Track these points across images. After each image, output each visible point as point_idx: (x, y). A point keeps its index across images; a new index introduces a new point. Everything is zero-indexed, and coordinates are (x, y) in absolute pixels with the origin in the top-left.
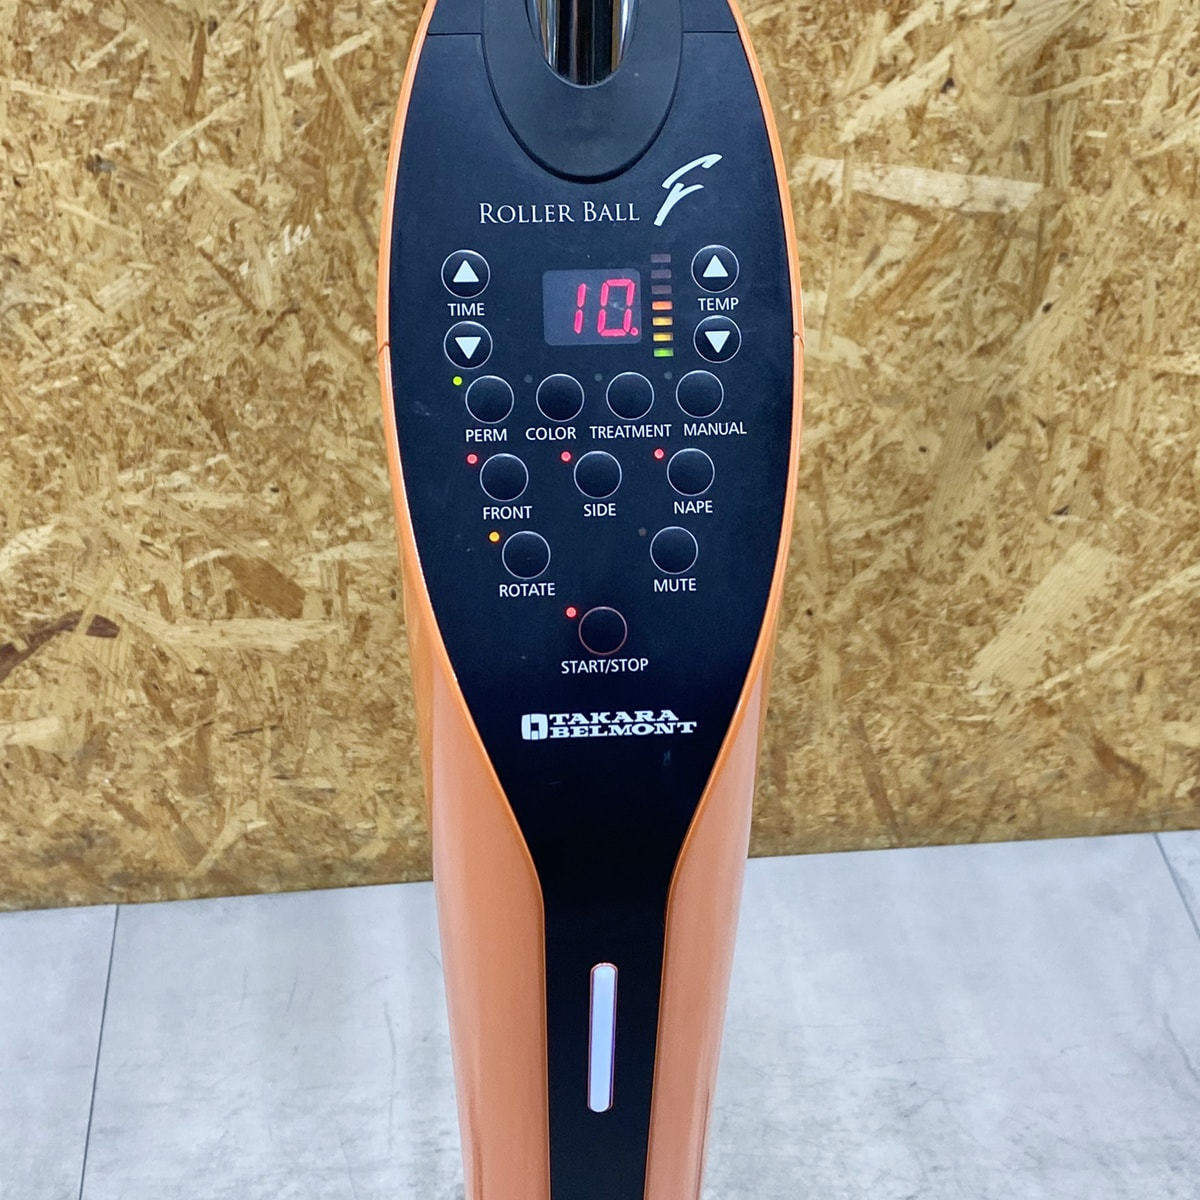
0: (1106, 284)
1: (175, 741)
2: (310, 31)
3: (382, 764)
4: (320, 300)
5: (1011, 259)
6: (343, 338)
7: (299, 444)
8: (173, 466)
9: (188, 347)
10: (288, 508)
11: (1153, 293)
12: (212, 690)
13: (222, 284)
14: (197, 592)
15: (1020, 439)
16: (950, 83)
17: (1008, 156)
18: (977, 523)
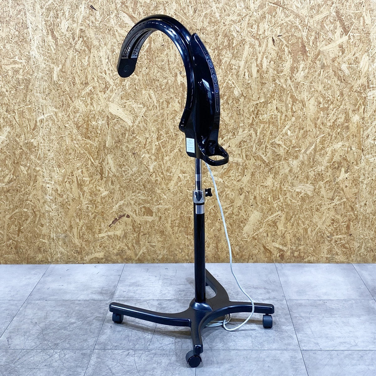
0: (252, 172)
1: (135, 235)
2: (158, 139)
3: (162, 241)
4: (157, 171)
5: (240, 169)
6: (160, 176)
7: (154, 190)
8: (139, 193)
9: (142, 177)
10: (152, 200)
11: (258, 174)
12: (141, 227)
13: (146, 169)
14: (140, 212)
15: (245, 194)
16: (229, 146)
17: (237, 155)
18: (241, 207)
